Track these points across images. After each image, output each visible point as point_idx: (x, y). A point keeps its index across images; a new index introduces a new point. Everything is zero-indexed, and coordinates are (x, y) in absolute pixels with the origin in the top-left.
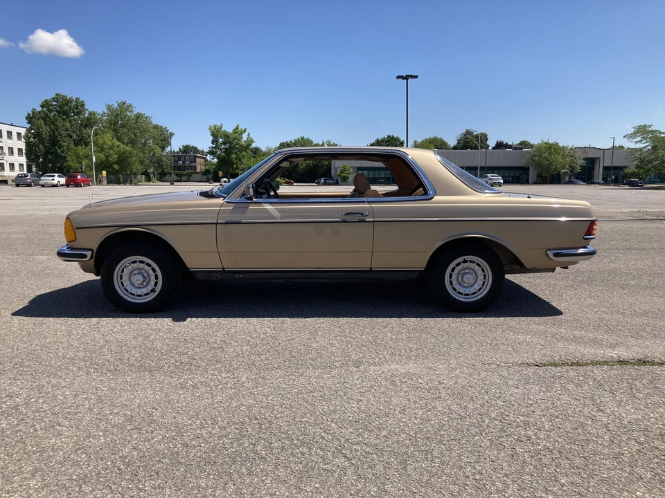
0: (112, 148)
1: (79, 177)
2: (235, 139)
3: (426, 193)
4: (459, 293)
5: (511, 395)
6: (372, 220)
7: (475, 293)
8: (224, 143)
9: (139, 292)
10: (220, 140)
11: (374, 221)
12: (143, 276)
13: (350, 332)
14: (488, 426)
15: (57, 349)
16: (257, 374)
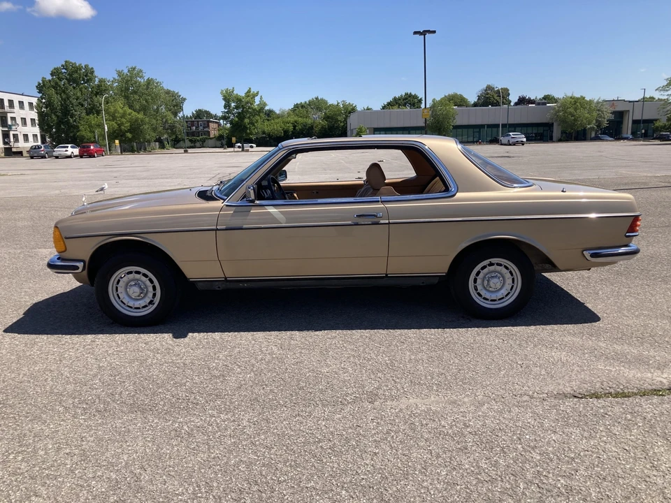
0: (123, 116)
1: (92, 147)
2: (247, 103)
3: (447, 189)
4: (485, 299)
5: (549, 443)
6: (387, 221)
7: (503, 298)
8: (237, 107)
9: (137, 304)
10: (233, 105)
11: (389, 223)
12: (140, 287)
13: (364, 351)
14: (523, 493)
15: (46, 380)
16: (260, 414)
